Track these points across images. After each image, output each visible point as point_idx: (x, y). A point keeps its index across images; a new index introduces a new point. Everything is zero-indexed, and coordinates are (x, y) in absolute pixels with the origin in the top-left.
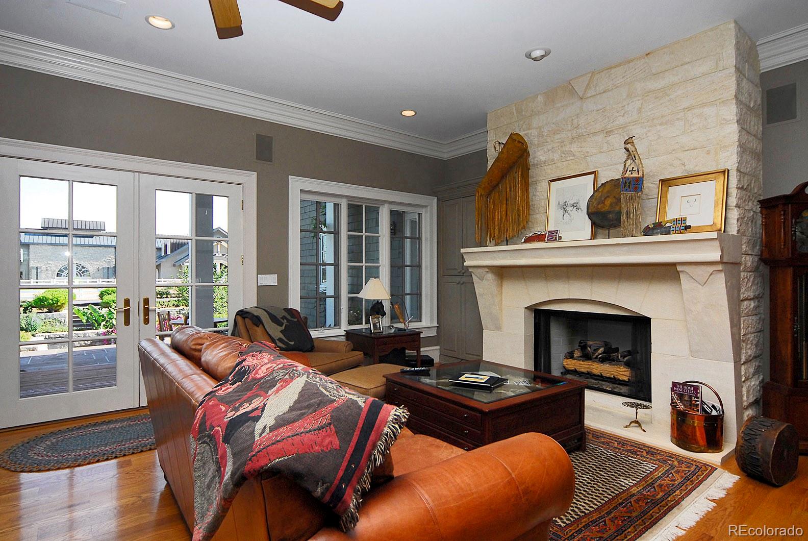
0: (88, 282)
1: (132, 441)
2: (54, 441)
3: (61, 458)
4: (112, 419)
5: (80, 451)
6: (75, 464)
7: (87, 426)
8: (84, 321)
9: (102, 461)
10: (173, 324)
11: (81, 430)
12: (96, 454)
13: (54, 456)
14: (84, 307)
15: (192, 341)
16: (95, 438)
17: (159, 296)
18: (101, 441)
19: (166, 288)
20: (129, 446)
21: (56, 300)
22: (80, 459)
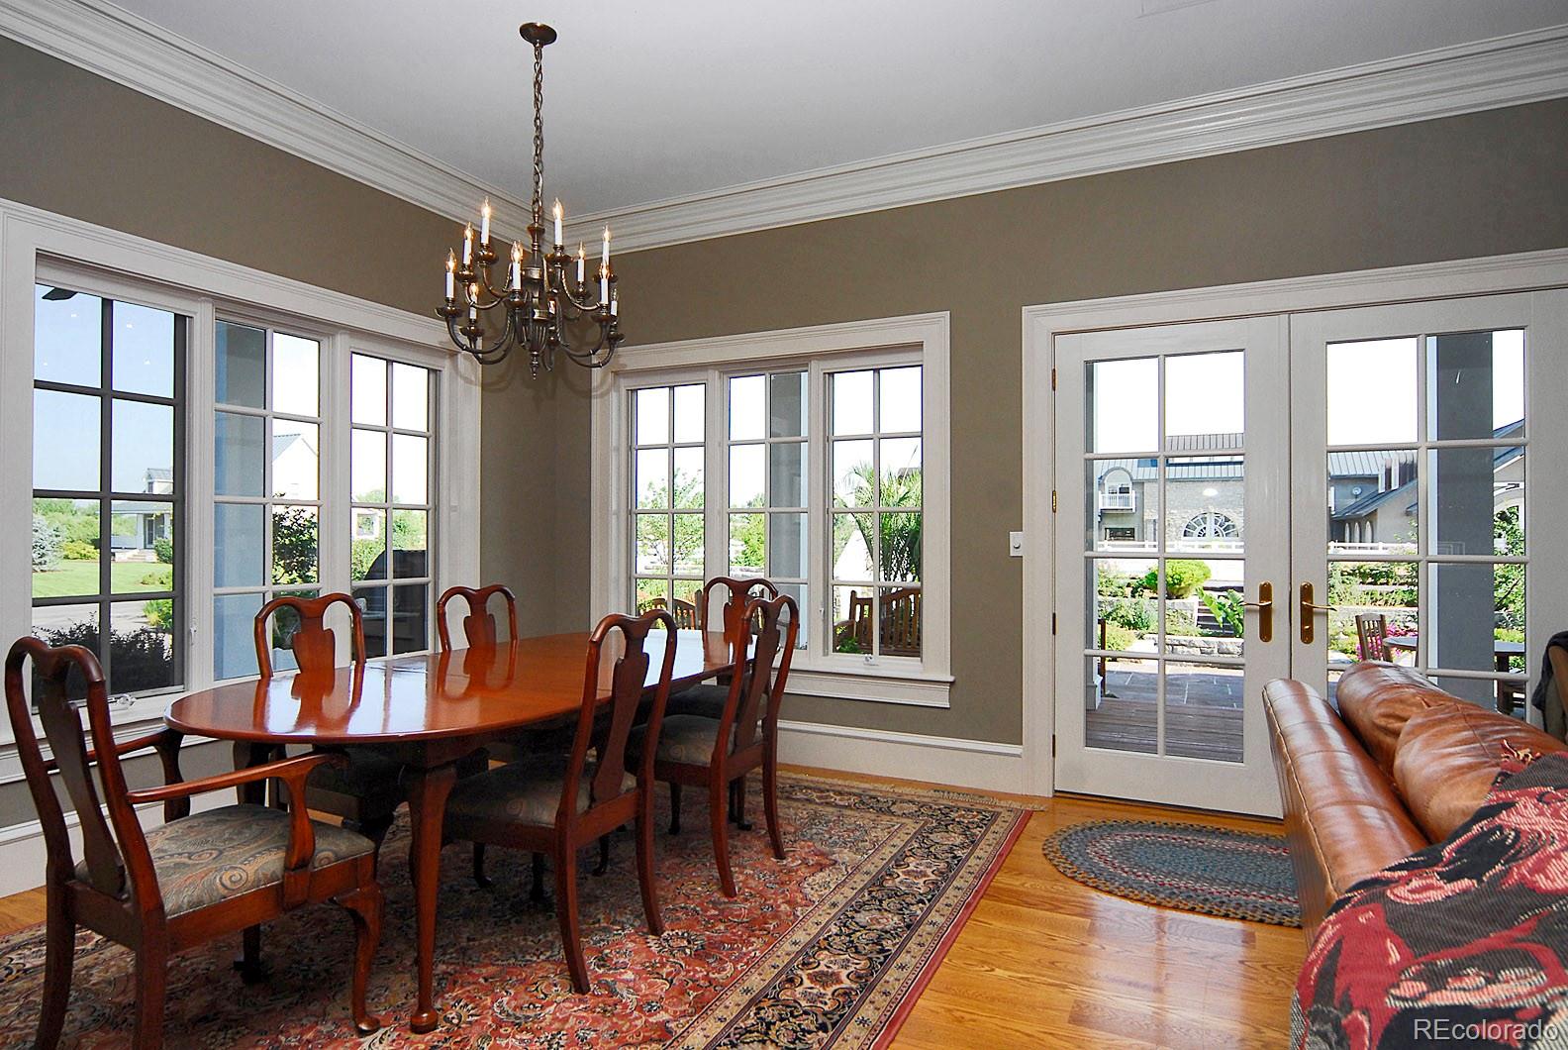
0: (1234, 547)
1: (1263, 892)
2: (1129, 839)
3: (1133, 877)
4: (1233, 828)
5: (1166, 877)
6: (1153, 899)
7: (1186, 829)
8: (1220, 620)
9: (1199, 913)
10: (1394, 645)
11: (1174, 833)
12: (1191, 894)
13: (1122, 869)
14: (1220, 594)
15: (1378, 705)
16: (1195, 859)
17: (1370, 580)
18: (1205, 870)
19: (1387, 565)
20: (1256, 902)
21: (1178, 577)
22: (1162, 892)
